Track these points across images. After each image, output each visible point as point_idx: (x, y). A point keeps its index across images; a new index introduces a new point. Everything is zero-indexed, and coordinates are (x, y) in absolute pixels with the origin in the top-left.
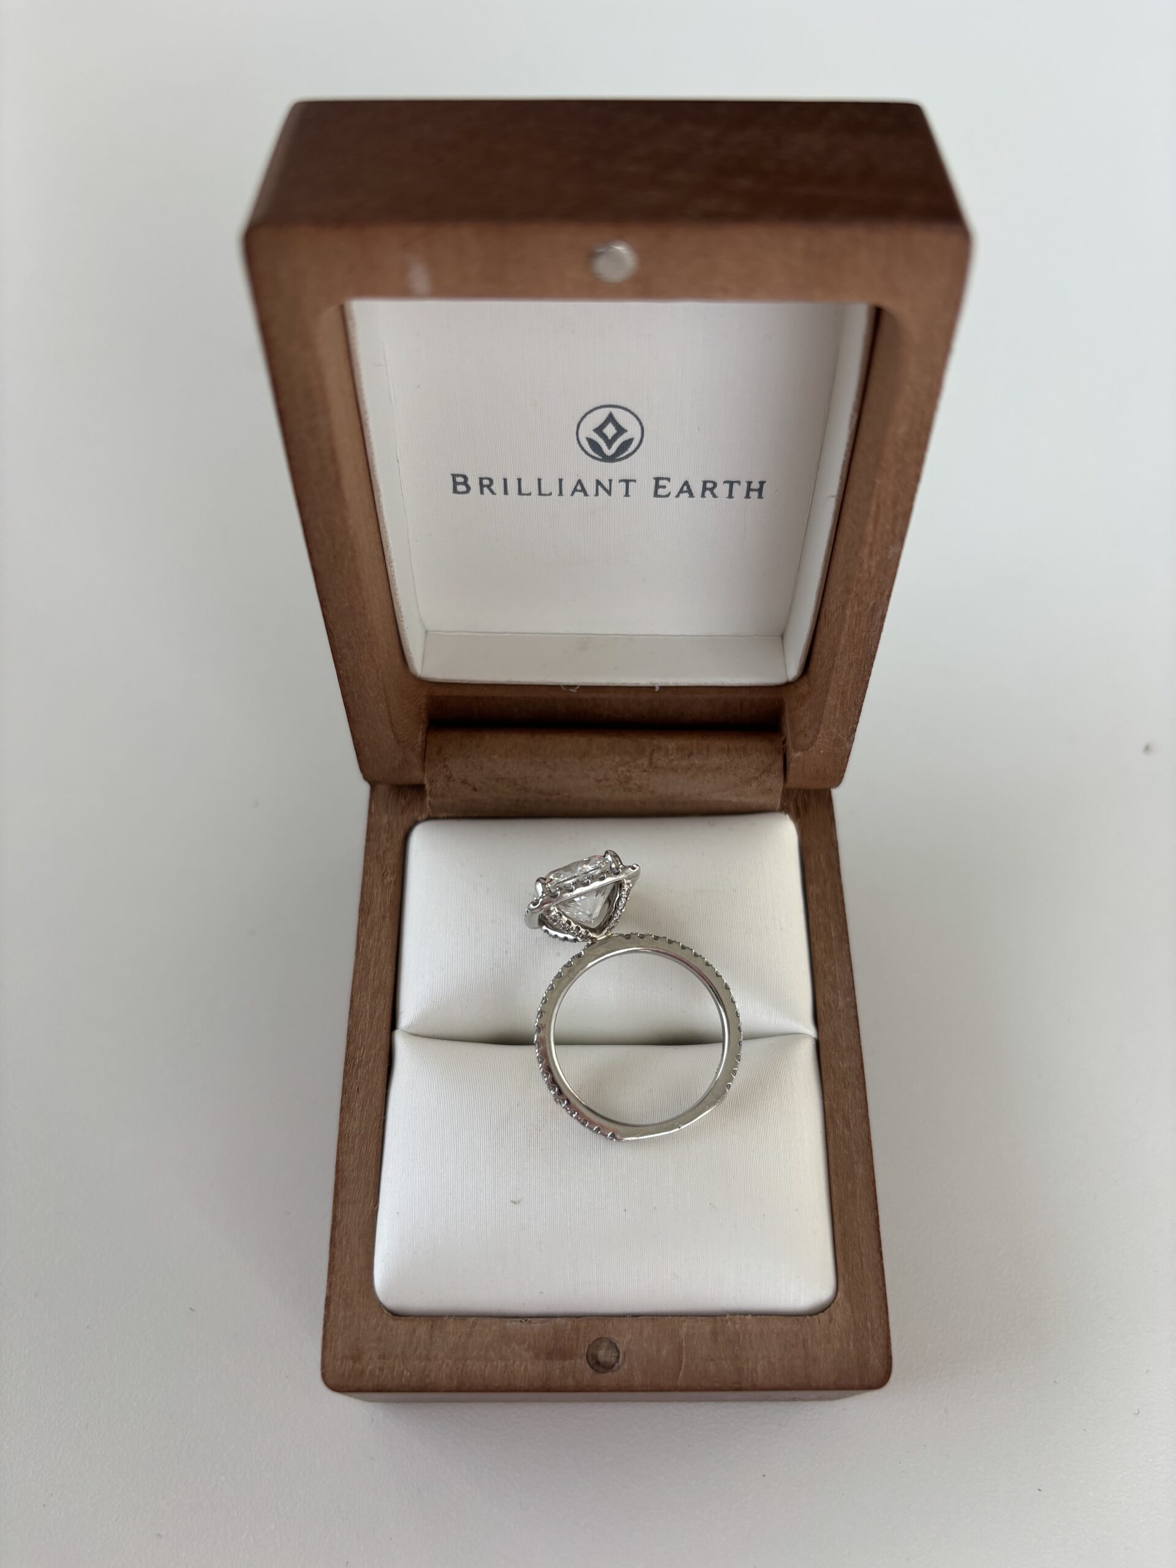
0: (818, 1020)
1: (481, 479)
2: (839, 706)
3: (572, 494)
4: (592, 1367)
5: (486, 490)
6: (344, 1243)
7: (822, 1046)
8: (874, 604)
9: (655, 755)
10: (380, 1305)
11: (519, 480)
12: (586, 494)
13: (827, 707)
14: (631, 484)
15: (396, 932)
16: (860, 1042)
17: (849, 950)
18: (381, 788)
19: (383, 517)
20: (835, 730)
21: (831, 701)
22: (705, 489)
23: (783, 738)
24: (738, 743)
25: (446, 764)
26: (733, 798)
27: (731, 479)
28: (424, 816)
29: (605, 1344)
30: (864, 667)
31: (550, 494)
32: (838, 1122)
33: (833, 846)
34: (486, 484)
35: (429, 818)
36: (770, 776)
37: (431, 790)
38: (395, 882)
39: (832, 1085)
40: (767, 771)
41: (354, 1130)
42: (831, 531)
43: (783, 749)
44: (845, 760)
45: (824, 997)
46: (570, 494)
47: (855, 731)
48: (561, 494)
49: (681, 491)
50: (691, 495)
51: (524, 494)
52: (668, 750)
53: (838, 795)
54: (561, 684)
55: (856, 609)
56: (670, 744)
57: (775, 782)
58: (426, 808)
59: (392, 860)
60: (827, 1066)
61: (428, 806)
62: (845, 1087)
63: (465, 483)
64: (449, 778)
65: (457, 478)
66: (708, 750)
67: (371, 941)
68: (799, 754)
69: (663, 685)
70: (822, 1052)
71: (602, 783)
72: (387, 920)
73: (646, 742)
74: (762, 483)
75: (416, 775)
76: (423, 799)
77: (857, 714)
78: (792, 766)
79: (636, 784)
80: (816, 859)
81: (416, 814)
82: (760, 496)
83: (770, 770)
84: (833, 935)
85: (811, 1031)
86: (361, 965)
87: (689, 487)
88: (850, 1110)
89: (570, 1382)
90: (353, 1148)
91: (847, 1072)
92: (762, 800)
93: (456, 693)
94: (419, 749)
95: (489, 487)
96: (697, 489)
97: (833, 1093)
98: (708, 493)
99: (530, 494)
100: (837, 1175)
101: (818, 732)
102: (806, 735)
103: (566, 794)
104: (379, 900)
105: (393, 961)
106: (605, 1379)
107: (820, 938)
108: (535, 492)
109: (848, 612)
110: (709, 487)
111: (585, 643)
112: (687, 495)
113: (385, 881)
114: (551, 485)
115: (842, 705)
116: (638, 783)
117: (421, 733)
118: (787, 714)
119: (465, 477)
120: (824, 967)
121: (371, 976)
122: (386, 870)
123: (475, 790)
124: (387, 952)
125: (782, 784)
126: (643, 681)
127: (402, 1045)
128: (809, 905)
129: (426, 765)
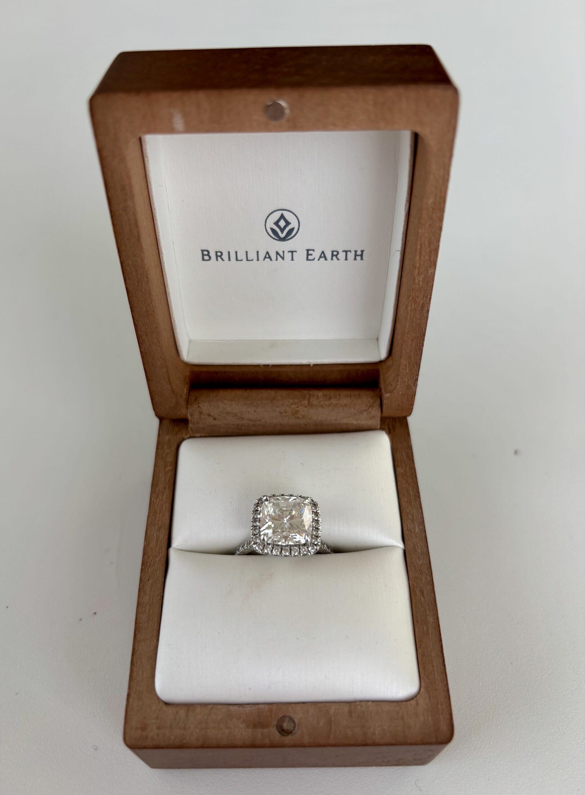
0: (405, 539)
1: (216, 252)
2: (408, 365)
3: (264, 260)
4: (280, 733)
5: (219, 258)
6: (139, 663)
7: (407, 552)
8: (423, 303)
9: (311, 399)
10: (158, 698)
11: (236, 252)
12: (271, 260)
13: (401, 366)
14: (294, 253)
15: (171, 496)
16: (428, 550)
17: (420, 501)
18: (166, 422)
19: (165, 269)
20: (406, 380)
21: (404, 362)
22: (333, 255)
23: (379, 390)
24: (356, 392)
25: (199, 405)
26: (354, 422)
27: (346, 250)
28: (188, 436)
29: (287, 719)
30: (420, 341)
31: (252, 260)
32: (418, 594)
33: (410, 448)
35: (190, 437)
36: (373, 409)
37: (191, 420)
38: (171, 470)
39: (413, 573)
40: (371, 406)
41: (146, 601)
42: (399, 271)
43: (380, 395)
44: (413, 398)
45: (407, 526)
46: (263, 260)
47: (418, 380)
48: (258, 260)
49: (321, 257)
50: (326, 259)
51: (239, 260)
52: (318, 397)
53: (410, 419)
54: (261, 364)
55: (413, 307)
56: (320, 393)
57: (376, 412)
58: (189, 431)
59: (170, 459)
60: (410, 563)
61: (190, 430)
62: (421, 574)
63: (208, 255)
64: (201, 413)
65: (204, 252)
66: (340, 396)
67: (158, 501)
68: (388, 395)
69: (315, 363)
70: (407, 556)
71: (284, 414)
72: (167, 489)
73: (306, 392)
74: (362, 251)
75: (182, 412)
76: (187, 428)
77: (418, 369)
78: (385, 402)
79: (301, 415)
80: (401, 454)
81: (184, 435)
82: (362, 259)
83: (373, 405)
84: (411, 494)
85: (401, 545)
86: (152, 514)
87: (324, 255)
88: (424, 587)
89: (267, 741)
90: (145, 610)
91: (421, 566)
92: (370, 423)
93: (205, 369)
94: (184, 397)
95: (220, 256)
96: (329, 255)
97: (414, 577)
98: (334, 258)
99: (242, 260)
100: (418, 622)
101: (398, 381)
102: (391, 385)
103: (264, 421)
104: (162, 479)
105: (170, 511)
106: (287, 739)
107: (404, 496)
108: (245, 259)
109: (409, 308)
110: (335, 255)
111: (273, 344)
112: (323, 259)
113: (166, 469)
114: (252, 255)
116: (302, 414)
117: (185, 389)
118: (381, 377)
119: (208, 251)
120: (406, 510)
121: (157, 519)
122: (167, 463)
123: (215, 419)
124: (168, 506)
125: (380, 413)
126: (304, 361)
127: (173, 554)
128: (398, 478)
129: (189, 406)
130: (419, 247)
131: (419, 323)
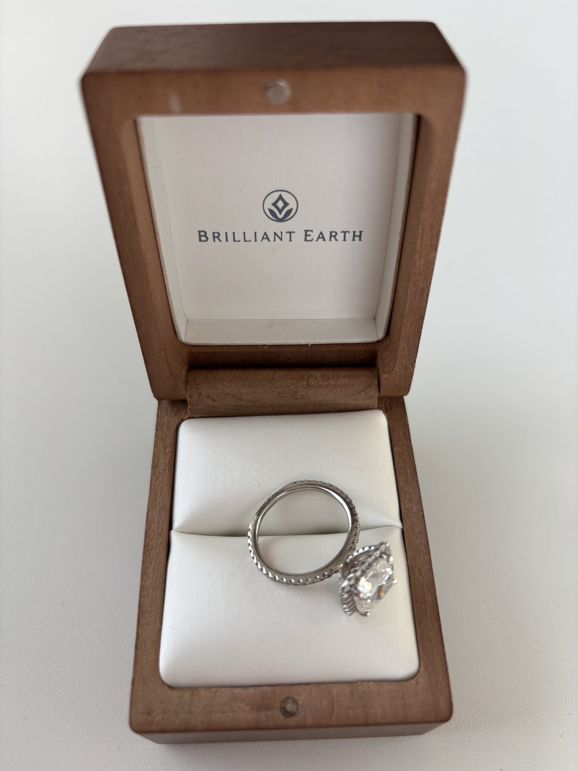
0: (403, 518)
1: (214, 233)
2: (406, 347)
3: (262, 241)
4: (283, 714)
5: (216, 239)
6: (143, 647)
7: (405, 532)
8: (423, 287)
9: (310, 380)
10: (163, 682)
11: (234, 233)
12: (269, 240)
13: (400, 348)
14: (292, 234)
15: (172, 477)
16: (426, 529)
17: (417, 480)
18: (165, 403)
19: (161, 251)
20: (405, 361)
21: (402, 344)
22: (331, 236)
23: (377, 370)
24: (354, 372)
25: (198, 387)
26: (352, 402)
27: (345, 230)
28: (187, 417)
29: (290, 701)
30: (419, 324)
31: (250, 241)
32: (416, 573)
33: (407, 426)
34: (216, 236)
35: (189, 418)
36: (371, 389)
37: (190, 401)
38: (171, 451)
39: (412, 553)
40: (369, 386)
41: (149, 584)
42: (398, 253)
43: (378, 375)
44: (411, 378)
45: (405, 505)
47: (415, 361)
48: (256, 240)
49: (319, 238)
50: (324, 240)
51: (236, 241)
52: (316, 377)
53: (407, 399)
54: (259, 344)
55: (413, 290)
56: (318, 374)
57: (374, 393)
58: (188, 412)
59: (169, 440)
60: (409, 543)
61: (189, 411)
62: (419, 554)
63: (205, 236)
64: (200, 394)
65: (201, 233)
66: (338, 376)
67: (158, 483)
68: (386, 376)
69: (313, 343)
70: (406, 535)
71: (282, 395)
72: (167, 471)
73: (304, 373)
74: (361, 232)
75: (181, 394)
76: (186, 408)
77: (416, 351)
78: (383, 382)
79: (300, 395)
80: (398, 433)
81: (183, 416)
82: (360, 240)
83: (371, 386)
84: (409, 473)
85: (399, 524)
86: (153, 496)
87: (323, 235)
88: (422, 566)
89: (271, 724)
90: (148, 594)
91: (419, 545)
92: (367, 403)
93: (203, 350)
94: (183, 378)
95: (218, 237)
96: (327, 236)
97: (412, 557)
98: (333, 238)
99: (239, 241)
100: (417, 601)
101: (395, 362)
102: (389, 366)
103: (263, 402)
104: (162, 461)
105: (170, 493)
106: (291, 721)
107: (402, 475)
108: (242, 239)
109: (409, 292)
110: (333, 235)
111: (271, 324)
112: (322, 240)
113: (166, 451)
114: (250, 236)
115: (408, 346)
117: (184, 370)
118: (379, 357)
119: (205, 232)
120: (404, 490)
121: (158, 501)
122: (166, 445)
123: (214, 400)
124: (167, 488)
125: (377, 393)
126: (302, 342)
127: (175, 536)
128: (395, 458)
129: (188, 388)
130: (420, 231)
131: (419, 306)
